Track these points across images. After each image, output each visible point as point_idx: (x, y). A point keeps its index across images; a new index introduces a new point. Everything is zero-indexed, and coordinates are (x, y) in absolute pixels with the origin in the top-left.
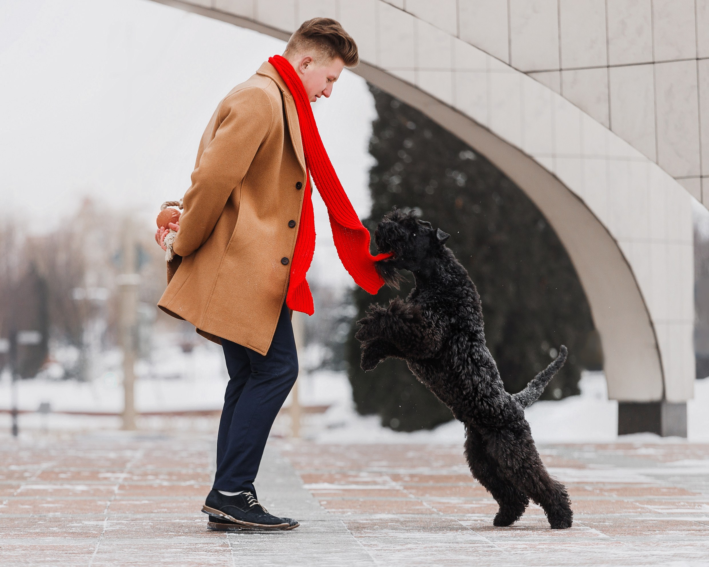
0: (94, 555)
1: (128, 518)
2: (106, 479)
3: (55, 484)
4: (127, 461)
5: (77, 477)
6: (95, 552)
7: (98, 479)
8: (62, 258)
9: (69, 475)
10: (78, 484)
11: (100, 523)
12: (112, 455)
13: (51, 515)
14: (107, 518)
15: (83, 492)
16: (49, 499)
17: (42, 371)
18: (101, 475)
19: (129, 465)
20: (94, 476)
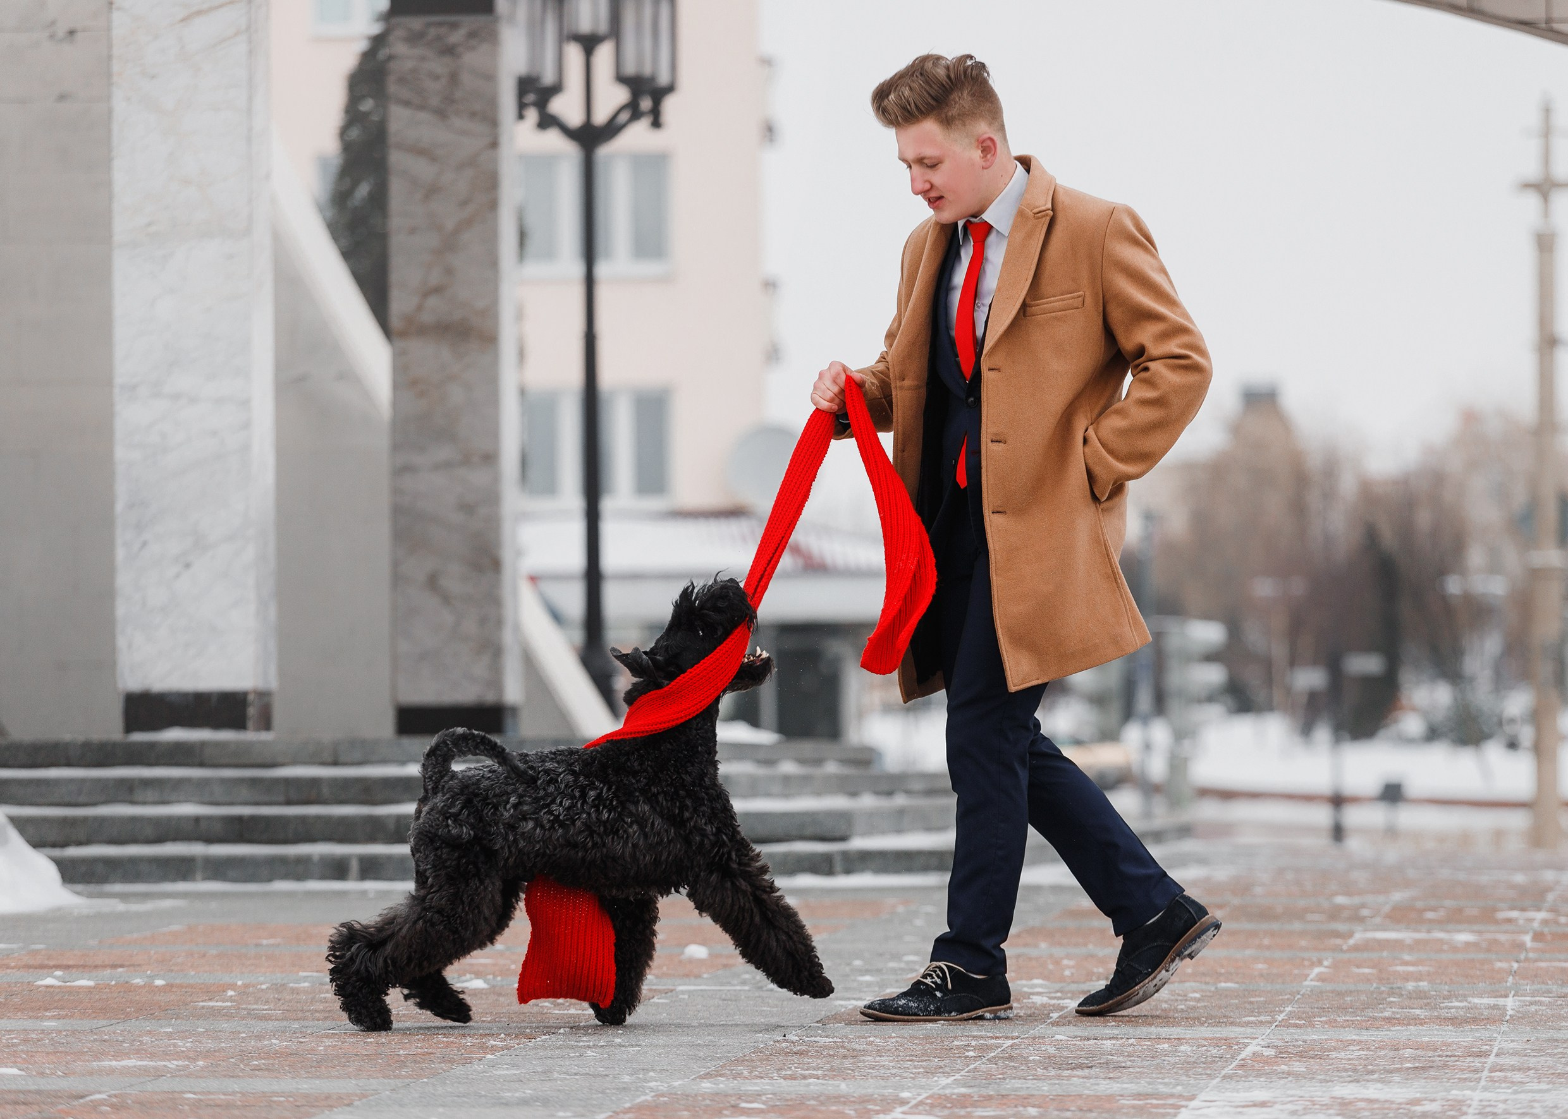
0: (1492, 1059)
1: (1550, 993)
2: (1509, 921)
3: (1416, 930)
4: (1548, 889)
5: (1455, 918)
6: (1494, 1054)
7: (1496, 922)
8: (1424, 519)
9: (1442, 913)
10: (1459, 931)
11: (1501, 1001)
12: (1519, 878)
13: (1410, 986)
14: (1513, 992)
15: (1468, 944)
16: (1407, 957)
17: (1386, 726)
18: (1501, 915)
19: (1550, 897)
20: (1488, 916)
